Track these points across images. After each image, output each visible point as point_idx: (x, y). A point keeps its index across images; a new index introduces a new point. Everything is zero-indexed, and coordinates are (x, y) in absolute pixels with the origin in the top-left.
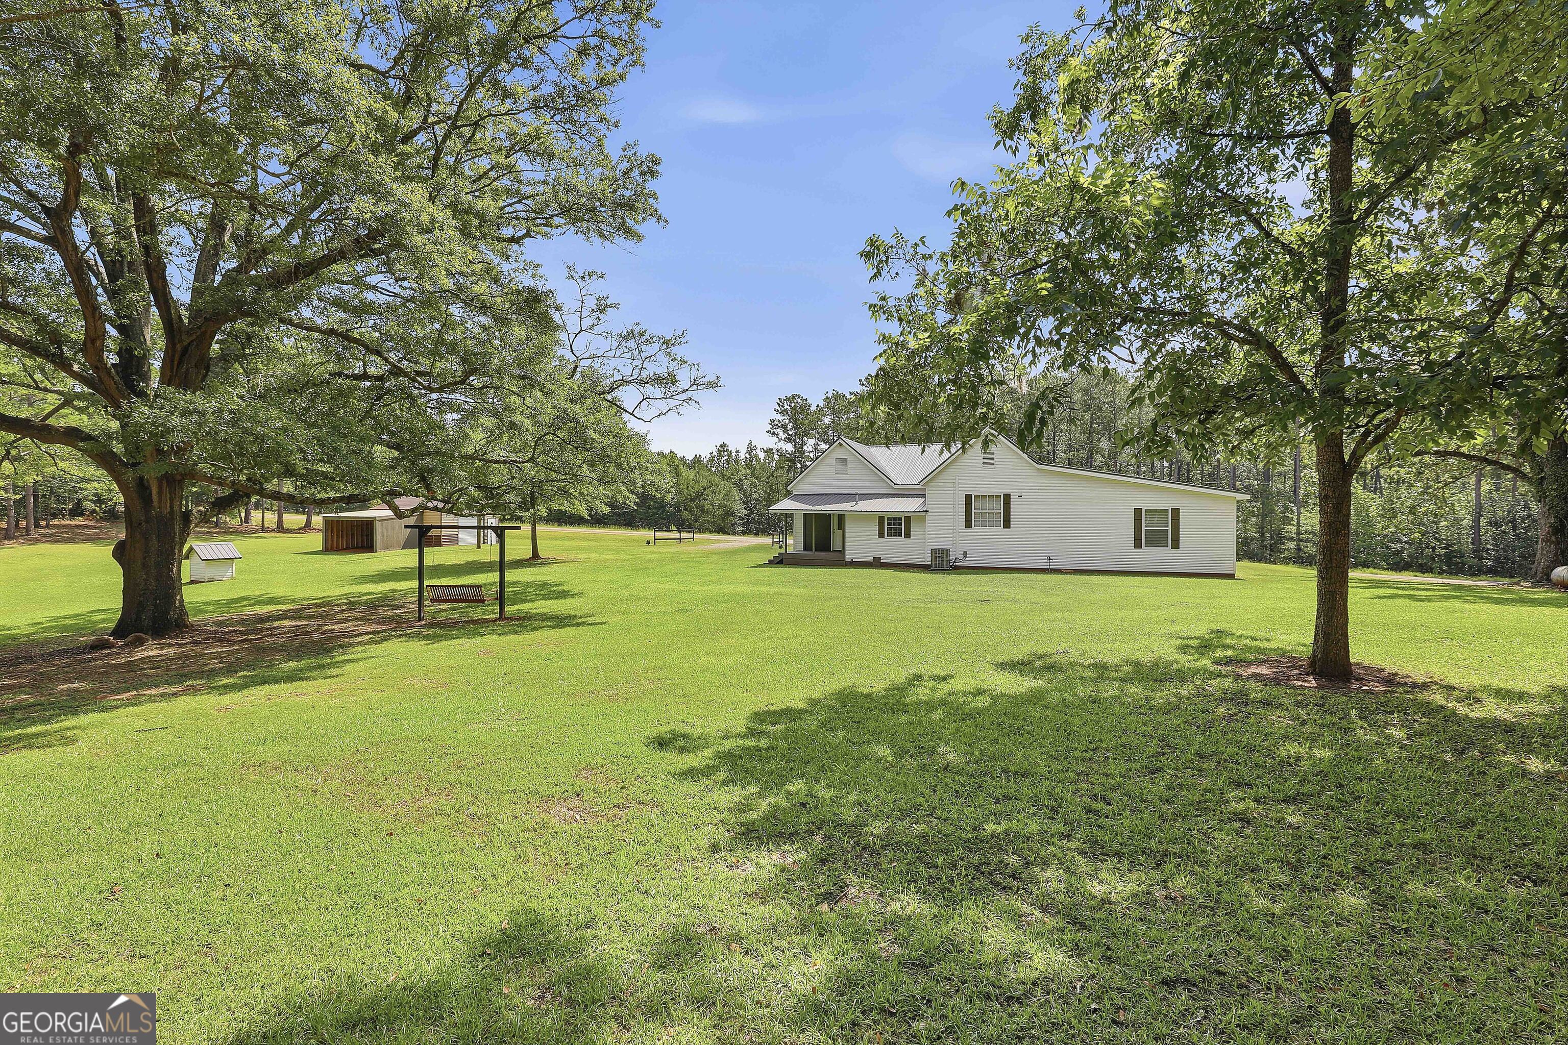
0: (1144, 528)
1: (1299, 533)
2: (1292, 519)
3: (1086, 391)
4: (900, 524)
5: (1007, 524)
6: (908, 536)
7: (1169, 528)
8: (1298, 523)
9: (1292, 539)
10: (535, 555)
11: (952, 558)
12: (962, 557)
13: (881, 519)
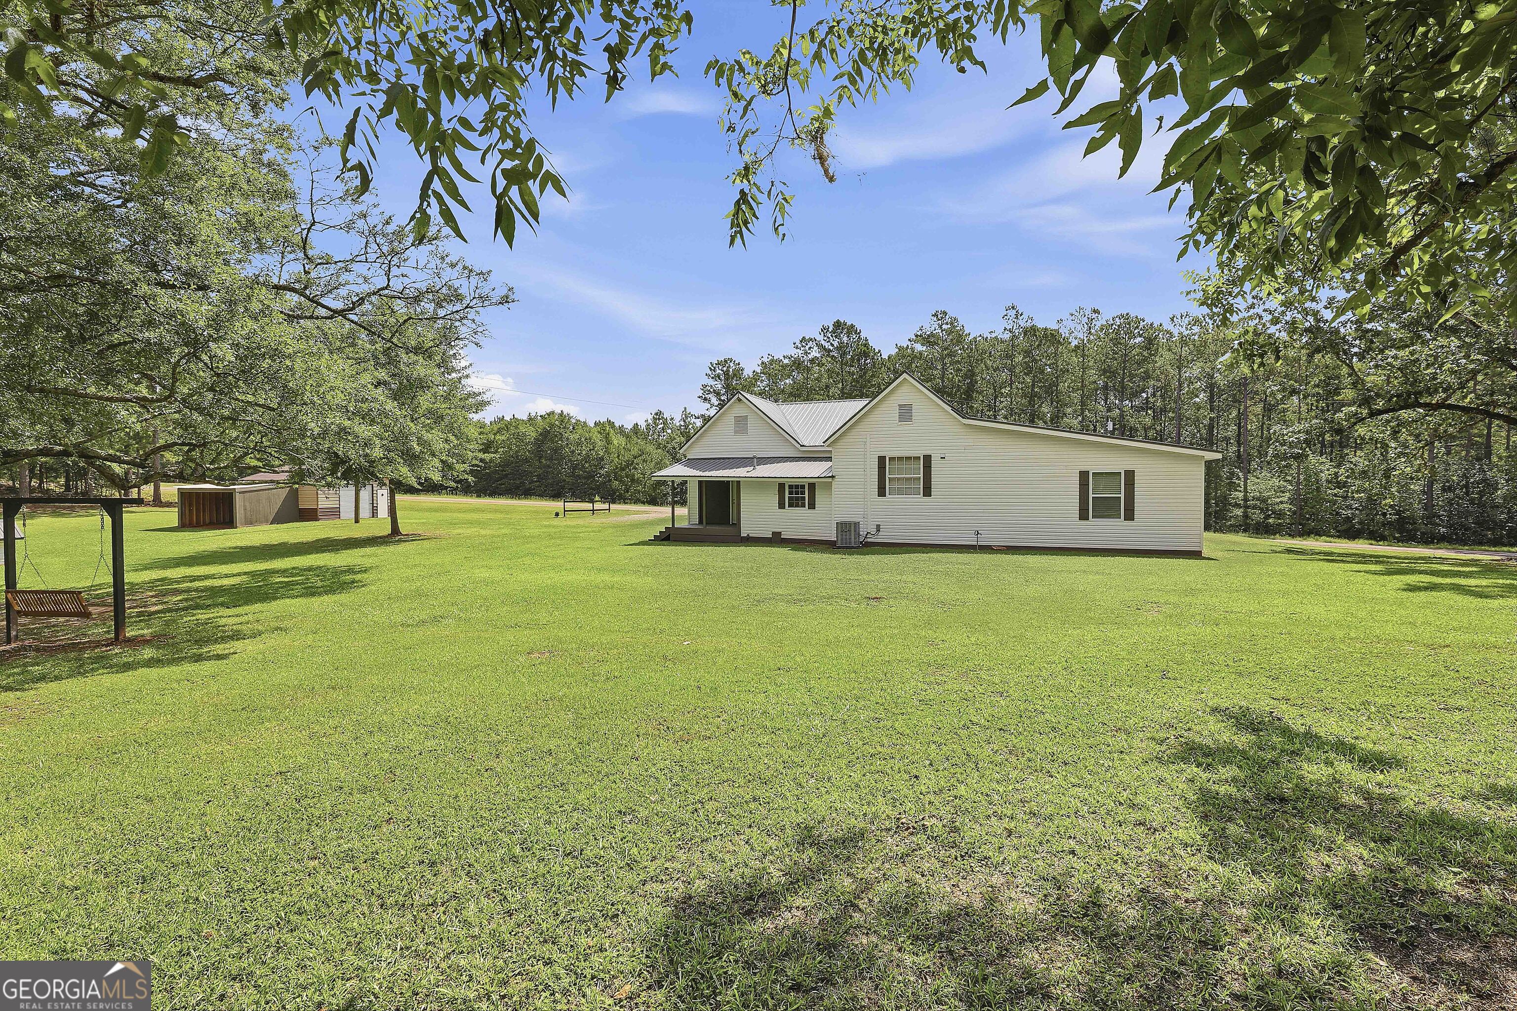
0: (1091, 496)
1: (1246, 499)
2: (1239, 485)
3: (1027, 353)
4: (803, 493)
5: (927, 492)
6: (812, 506)
7: (1122, 496)
8: (1245, 488)
9: (1237, 505)
10: (395, 530)
11: (863, 533)
12: (874, 531)
13: (781, 486)
